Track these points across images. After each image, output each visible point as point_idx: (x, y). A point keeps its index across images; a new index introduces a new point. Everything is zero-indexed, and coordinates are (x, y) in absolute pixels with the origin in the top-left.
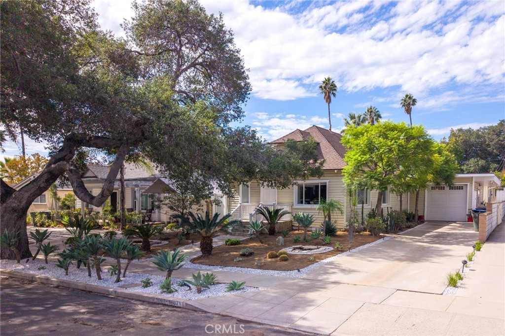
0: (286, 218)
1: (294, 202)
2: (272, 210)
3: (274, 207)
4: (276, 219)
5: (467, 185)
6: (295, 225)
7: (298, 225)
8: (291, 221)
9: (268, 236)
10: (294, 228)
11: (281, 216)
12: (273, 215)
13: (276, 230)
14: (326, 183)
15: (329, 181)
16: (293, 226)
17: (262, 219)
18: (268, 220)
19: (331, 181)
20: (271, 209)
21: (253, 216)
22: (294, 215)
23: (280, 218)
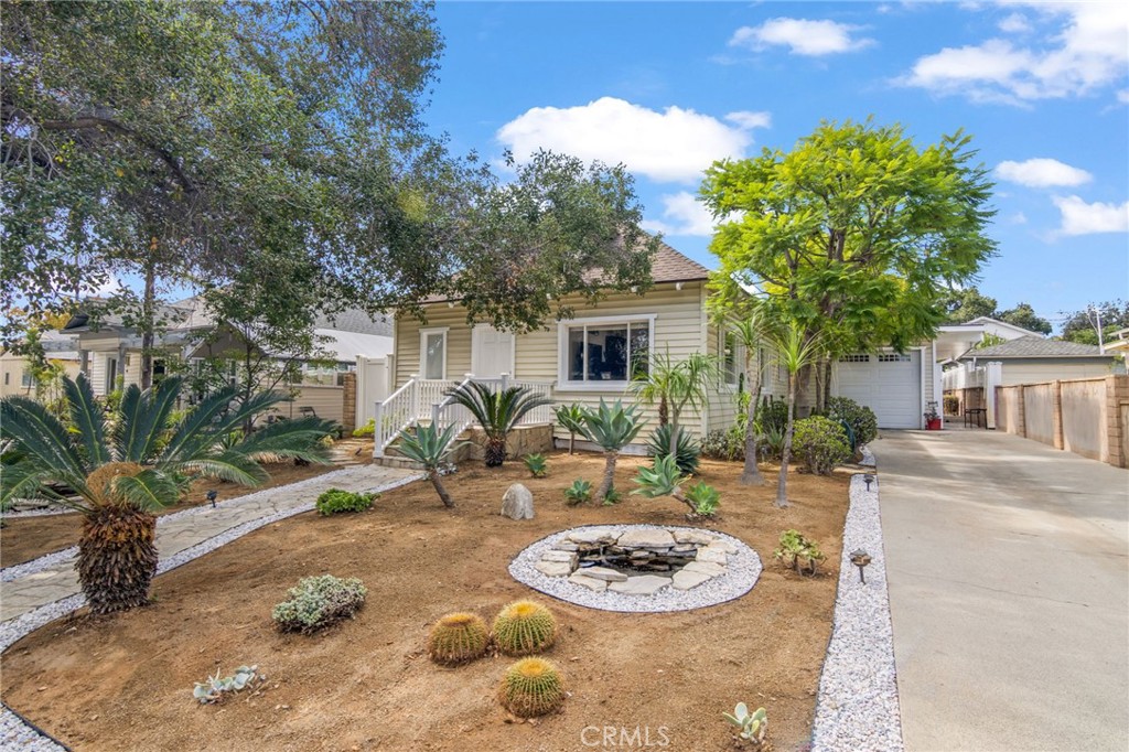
0: (537, 418)
1: (559, 373)
2: (499, 392)
3: (503, 386)
4: (508, 420)
5: (920, 351)
6: (560, 436)
7: (569, 437)
8: (551, 427)
9: (482, 472)
10: (559, 445)
11: (523, 412)
12: (499, 408)
13: (509, 450)
14: (647, 323)
15: (655, 316)
16: (555, 438)
17: (466, 421)
18: (483, 422)
19: (662, 315)
20: (497, 390)
21: (442, 410)
22: (560, 410)
23: (520, 417)
